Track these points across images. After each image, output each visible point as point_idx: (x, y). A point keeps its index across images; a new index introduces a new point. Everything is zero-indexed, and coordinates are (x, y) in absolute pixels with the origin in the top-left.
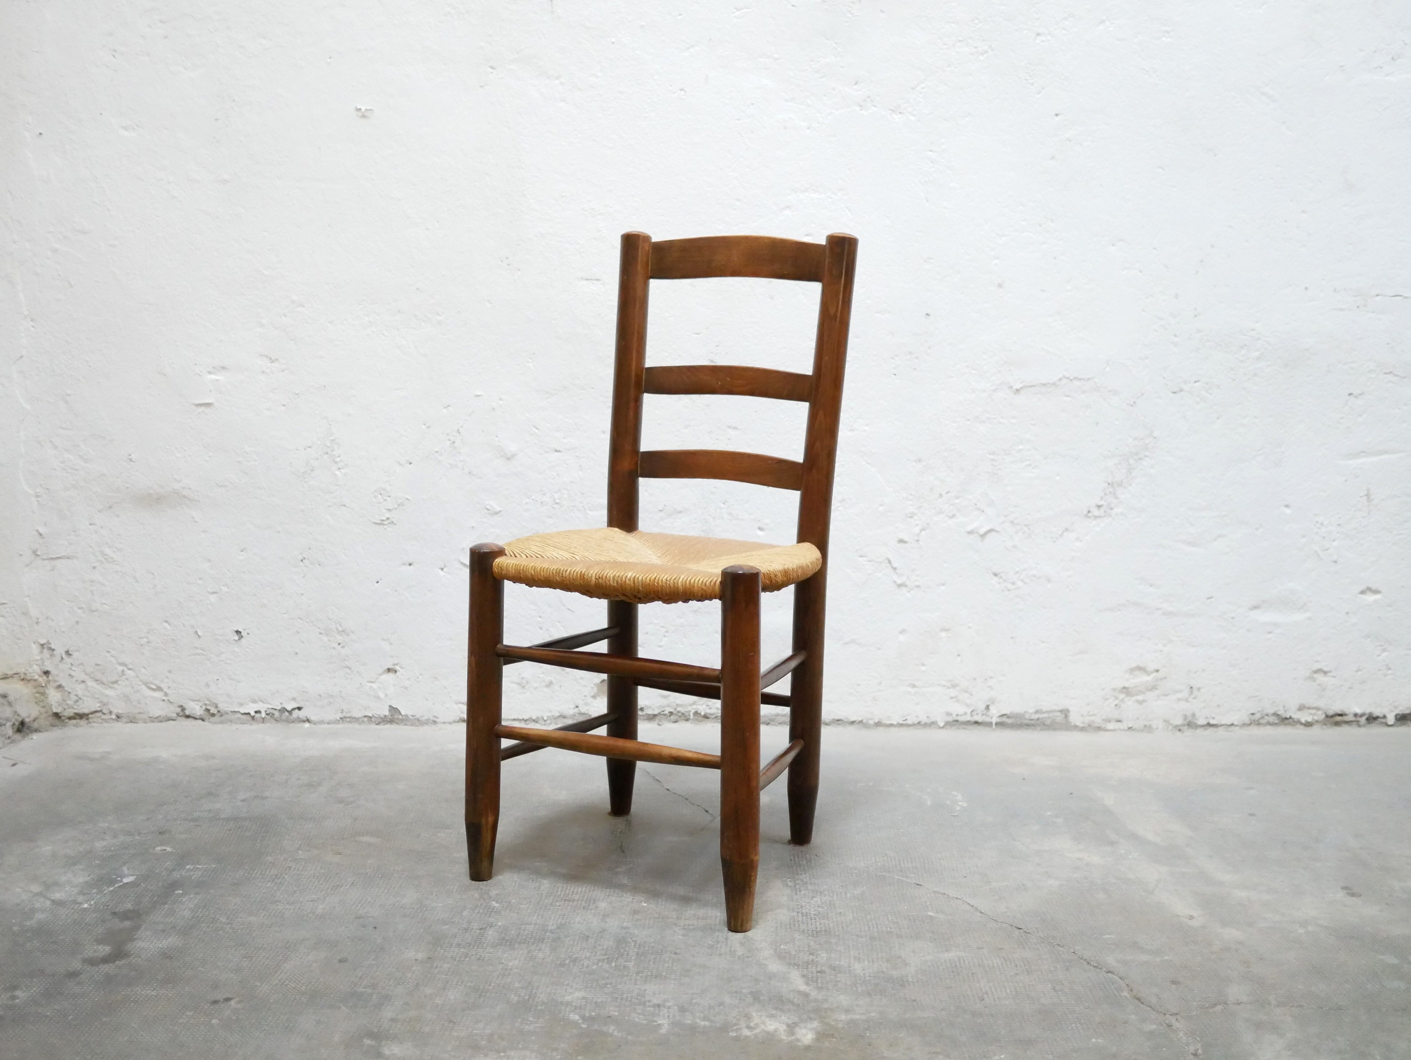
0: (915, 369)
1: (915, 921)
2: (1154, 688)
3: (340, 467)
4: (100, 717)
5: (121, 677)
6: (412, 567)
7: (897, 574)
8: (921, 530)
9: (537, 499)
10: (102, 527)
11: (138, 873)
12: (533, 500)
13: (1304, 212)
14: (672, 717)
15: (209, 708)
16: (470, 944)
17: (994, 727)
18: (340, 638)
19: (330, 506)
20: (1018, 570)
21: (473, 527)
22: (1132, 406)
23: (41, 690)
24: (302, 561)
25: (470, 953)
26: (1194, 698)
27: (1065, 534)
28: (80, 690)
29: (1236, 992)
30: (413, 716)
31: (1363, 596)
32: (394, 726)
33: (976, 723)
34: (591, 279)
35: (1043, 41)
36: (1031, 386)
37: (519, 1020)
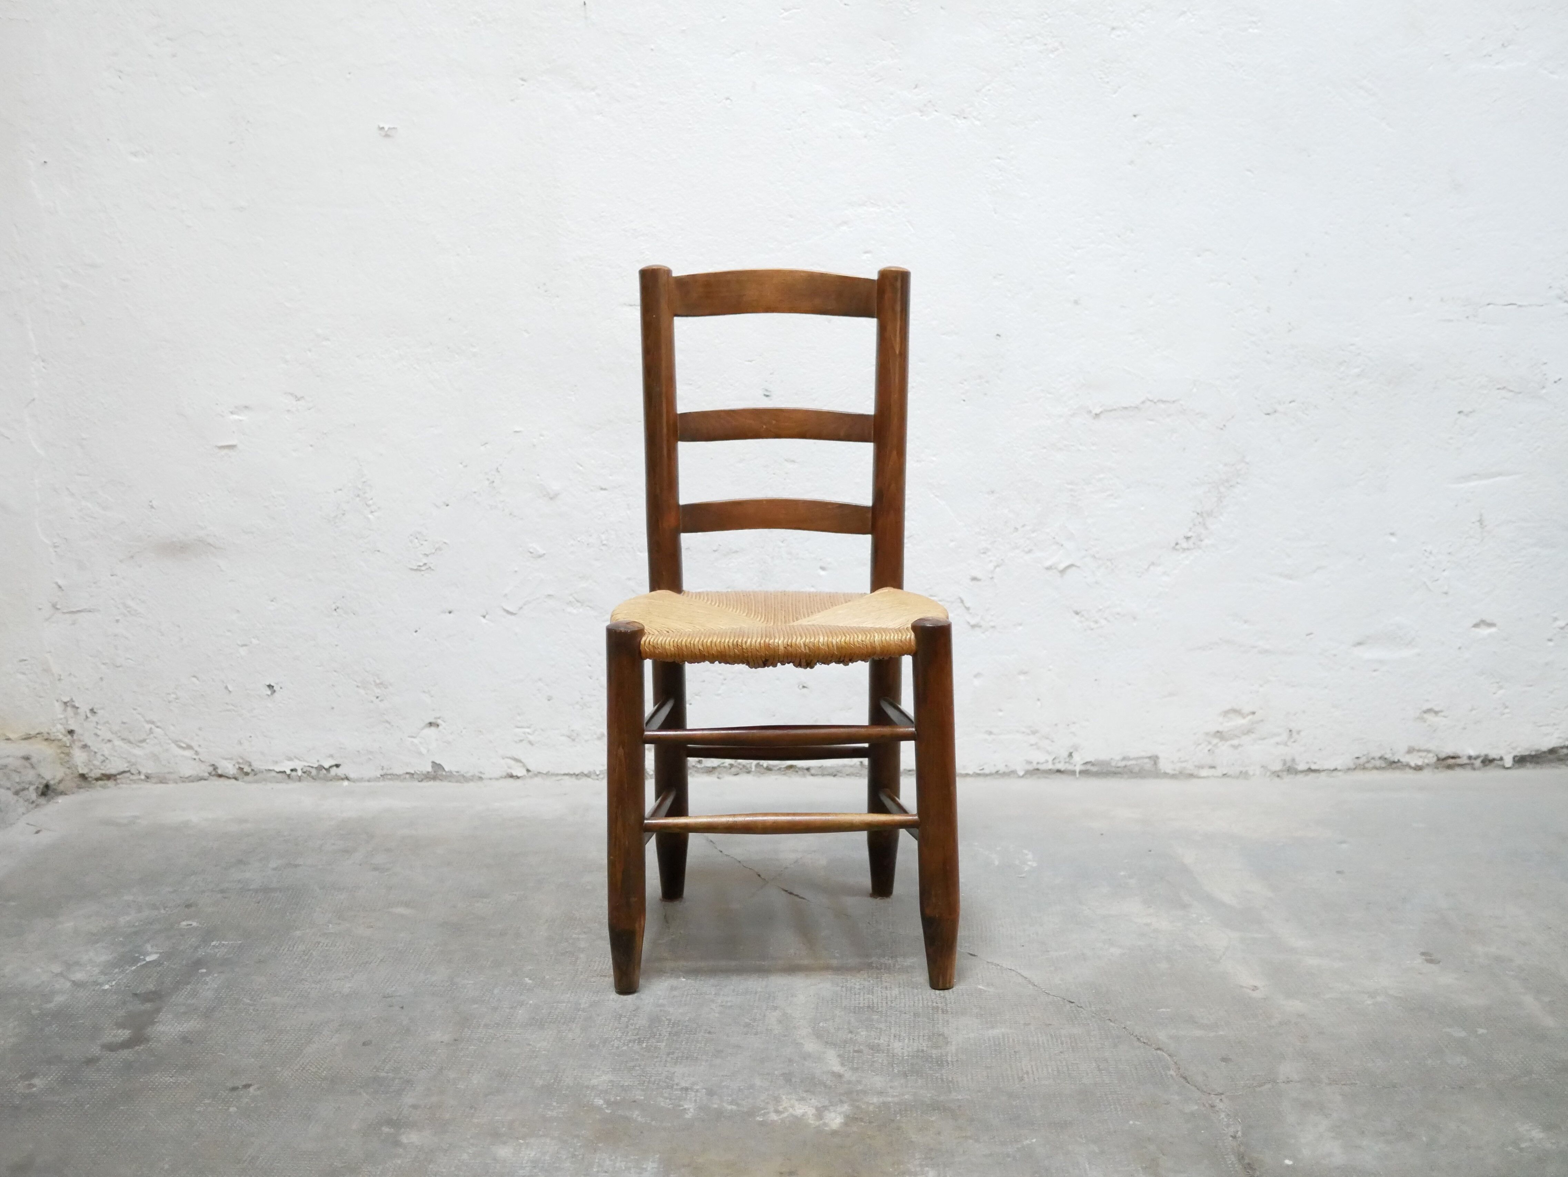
0: (986, 394)
1: (963, 995)
2: (1249, 732)
3: (373, 511)
4: (128, 777)
5: (148, 735)
6: (451, 615)
7: (971, 613)
8: (996, 567)
9: (583, 541)
10: (123, 578)
11: (161, 951)
12: (579, 541)
13: (1407, 215)
14: (733, 770)
15: (242, 766)
16: (498, 1024)
17: (1078, 775)
18: (378, 691)
19: (363, 552)
20: (1101, 607)
21: (516, 572)
22: (1222, 429)
23: (67, 750)
24: (335, 610)
25: (498, 1034)
26: (1294, 742)
27: (1152, 568)
28: (106, 749)
29: (1287, 1069)
30: (458, 772)
31: (1477, 630)
32: (437, 783)
33: (1059, 771)
34: (635, 305)
35: (1119, 36)
36: (1111, 411)
37: (542, 1106)
